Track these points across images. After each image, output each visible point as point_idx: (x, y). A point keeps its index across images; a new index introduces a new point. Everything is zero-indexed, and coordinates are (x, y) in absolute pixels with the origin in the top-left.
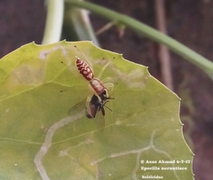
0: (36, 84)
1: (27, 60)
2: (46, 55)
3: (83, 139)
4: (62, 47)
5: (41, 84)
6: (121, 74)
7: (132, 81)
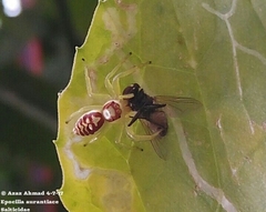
0: (132, 187)
1: (93, 197)
2: (81, 169)
3: (217, 131)
4: (69, 143)
5: (131, 179)
6: (114, 47)
7: (124, 27)
